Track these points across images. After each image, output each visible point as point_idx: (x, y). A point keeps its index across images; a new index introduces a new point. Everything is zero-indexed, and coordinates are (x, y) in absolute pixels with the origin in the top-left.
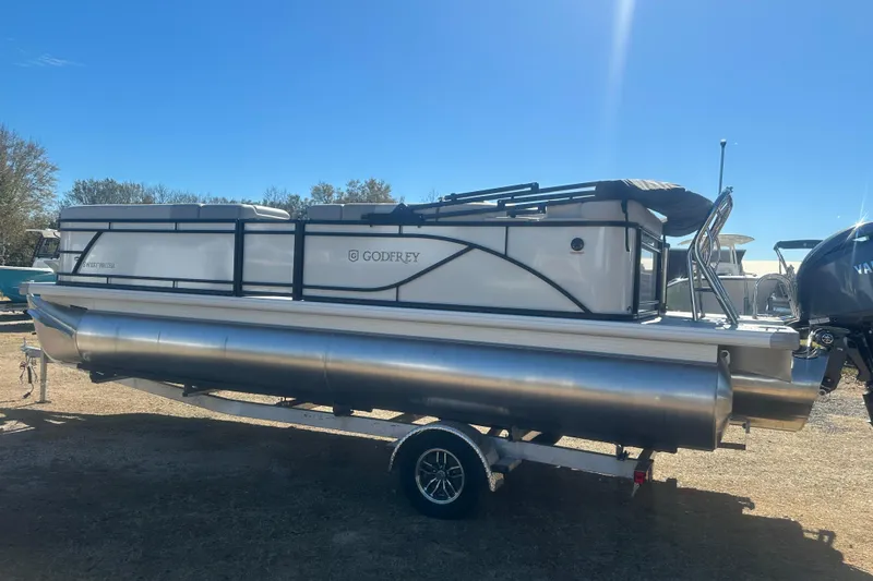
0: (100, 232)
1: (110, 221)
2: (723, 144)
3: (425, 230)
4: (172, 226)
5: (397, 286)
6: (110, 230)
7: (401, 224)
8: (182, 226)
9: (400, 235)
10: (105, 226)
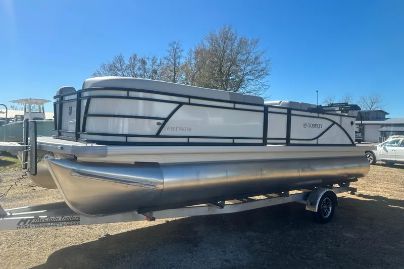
0: (181, 104)
1: (190, 97)
2: (317, 91)
3: (325, 116)
4: (231, 105)
5: (317, 138)
6: (189, 104)
7: (319, 113)
8: (238, 106)
9: (318, 117)
10: (186, 100)
